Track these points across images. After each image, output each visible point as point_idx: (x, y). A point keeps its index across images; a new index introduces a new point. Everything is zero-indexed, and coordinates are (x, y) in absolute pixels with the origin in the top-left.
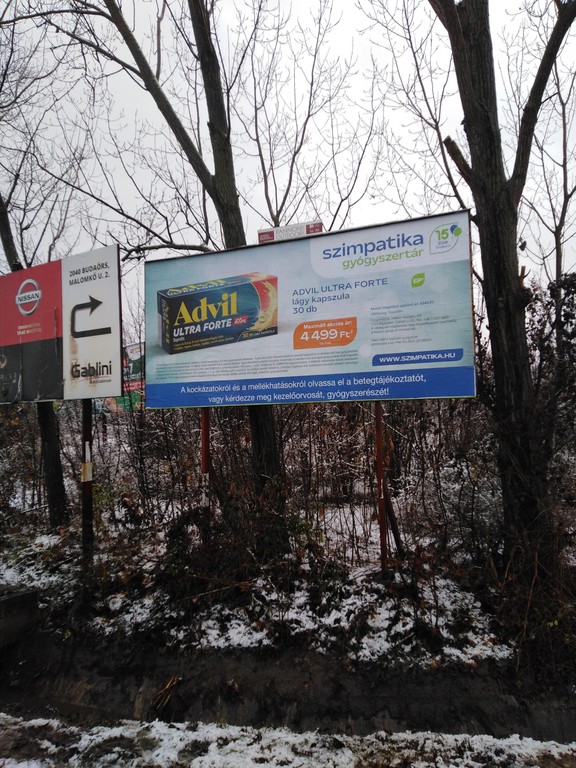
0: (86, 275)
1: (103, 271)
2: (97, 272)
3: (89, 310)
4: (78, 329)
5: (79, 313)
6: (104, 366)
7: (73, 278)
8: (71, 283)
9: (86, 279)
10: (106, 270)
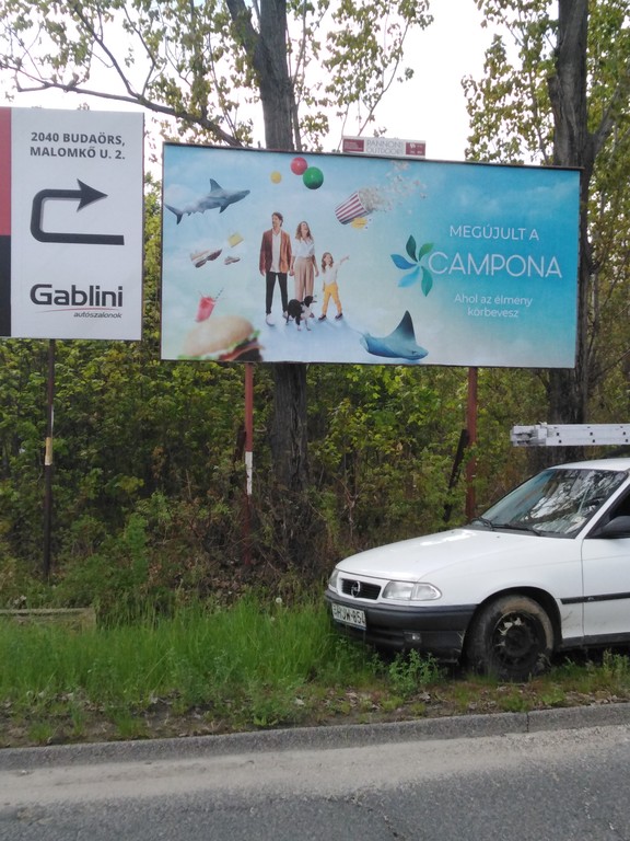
0: (71, 145)
1: (112, 149)
2: (98, 147)
4: (47, 228)
6: (105, 294)
7: (43, 145)
8: (35, 152)
9: (73, 154)
10: (119, 147)
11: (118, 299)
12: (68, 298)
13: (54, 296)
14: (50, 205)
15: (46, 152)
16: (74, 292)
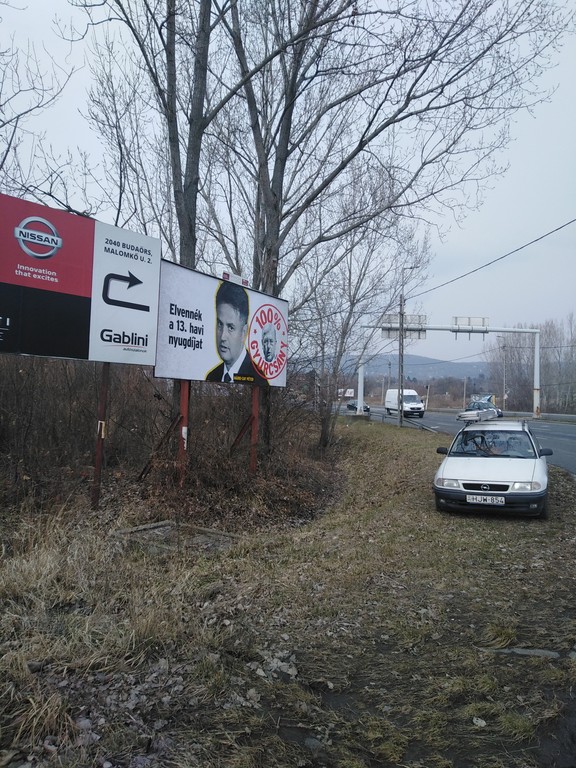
1: (146, 257)
2: (140, 254)
3: (127, 284)
4: (111, 296)
6: (139, 338)
8: (106, 250)
10: (149, 257)
11: (145, 342)
12: (120, 339)
13: (114, 337)
14: (113, 283)
15: (112, 252)
16: (124, 336)
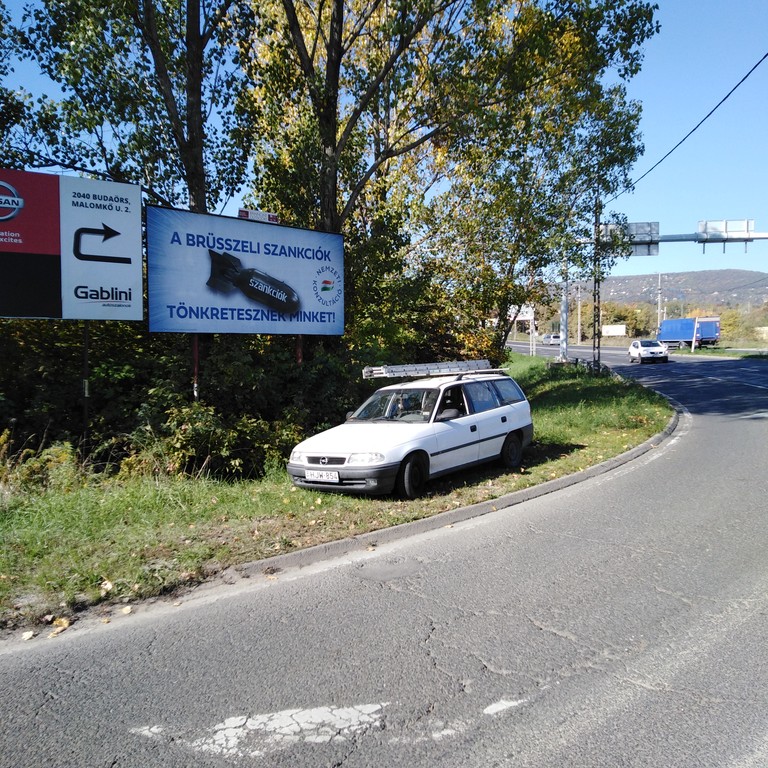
0: (98, 202)
1: (123, 206)
2: (114, 204)
3: (102, 237)
4: (84, 251)
5: (85, 238)
6: (121, 292)
7: (80, 200)
8: (75, 204)
9: (99, 207)
10: (127, 205)
11: (129, 296)
16: (102, 291)
